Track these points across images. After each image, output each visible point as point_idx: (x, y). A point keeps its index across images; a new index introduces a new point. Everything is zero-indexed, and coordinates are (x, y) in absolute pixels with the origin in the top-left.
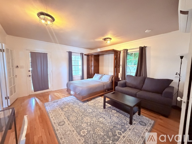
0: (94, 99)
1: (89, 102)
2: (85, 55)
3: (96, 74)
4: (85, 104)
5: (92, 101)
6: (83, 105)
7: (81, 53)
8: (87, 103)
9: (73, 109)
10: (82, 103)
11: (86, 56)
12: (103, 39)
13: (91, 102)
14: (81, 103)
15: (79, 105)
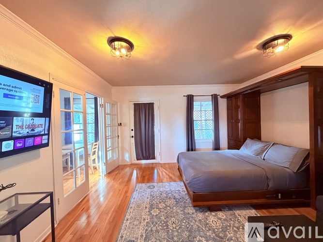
0: (230, 209)
1: (213, 214)
2: (222, 97)
3: (248, 141)
4: (200, 216)
5: (220, 214)
6: (194, 216)
7: (212, 95)
8: (207, 214)
9: (167, 217)
10: (194, 211)
11: (225, 100)
12: (258, 48)
13: (216, 215)
14: (191, 210)
15: (184, 214)
